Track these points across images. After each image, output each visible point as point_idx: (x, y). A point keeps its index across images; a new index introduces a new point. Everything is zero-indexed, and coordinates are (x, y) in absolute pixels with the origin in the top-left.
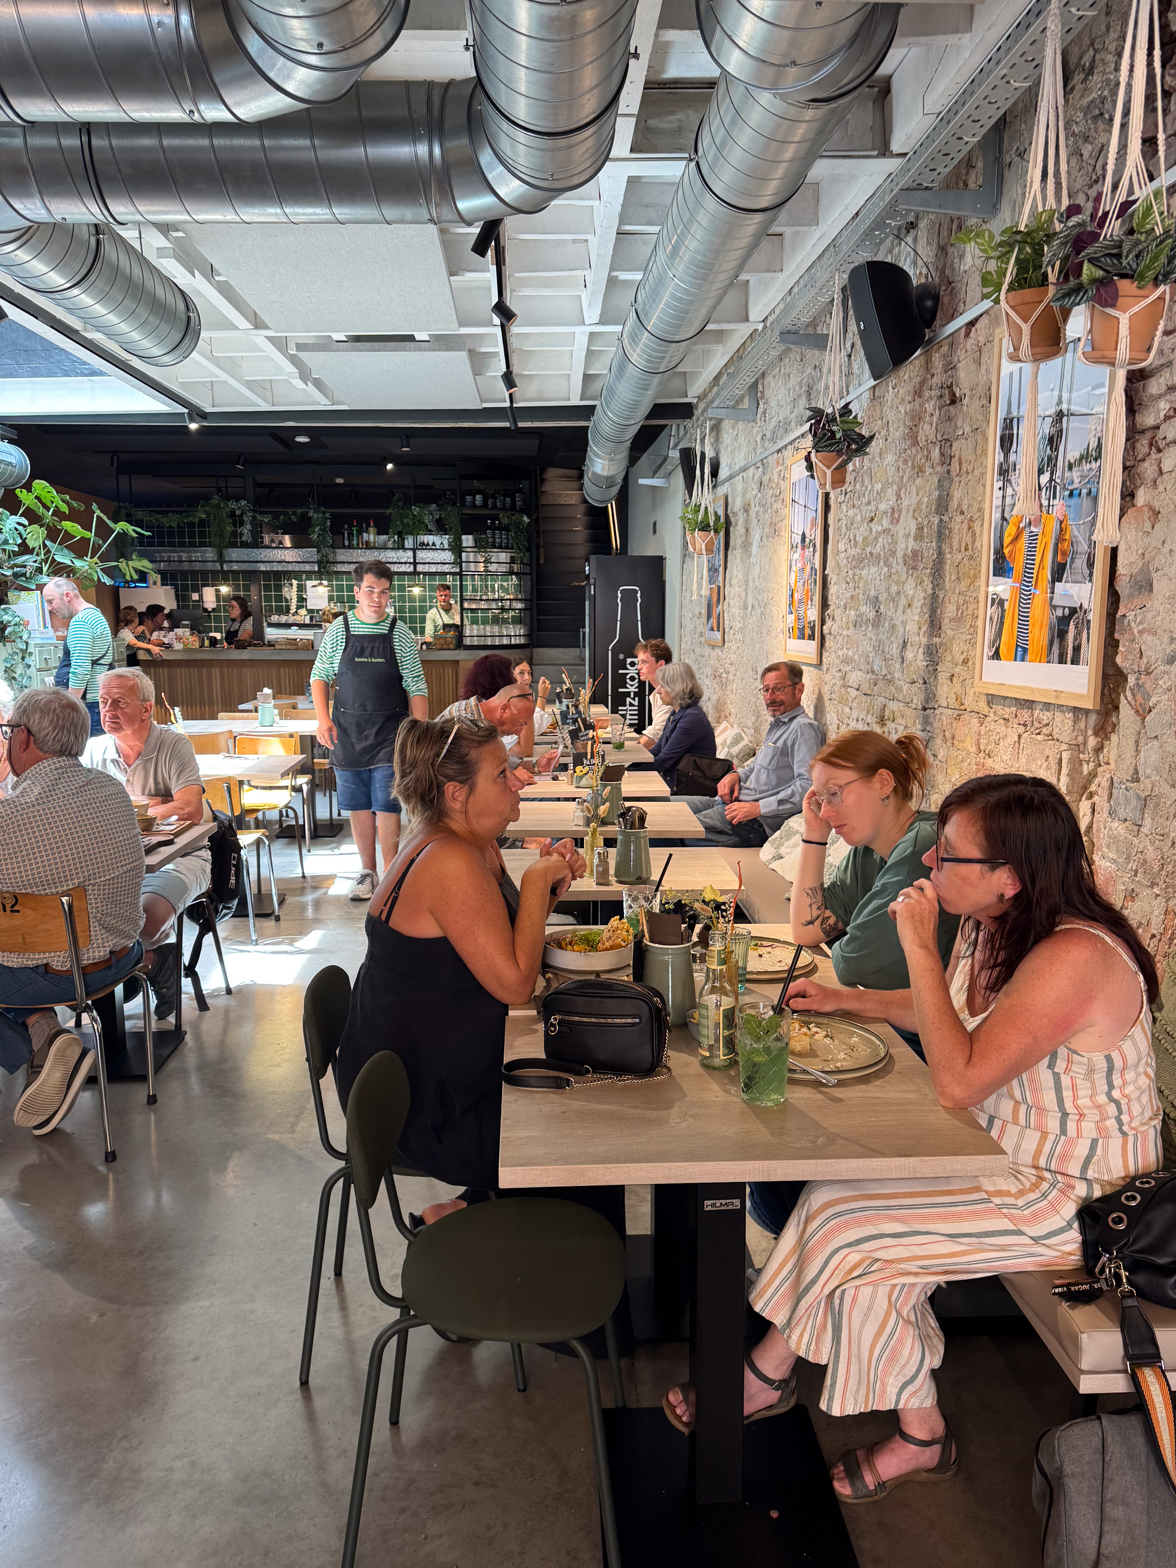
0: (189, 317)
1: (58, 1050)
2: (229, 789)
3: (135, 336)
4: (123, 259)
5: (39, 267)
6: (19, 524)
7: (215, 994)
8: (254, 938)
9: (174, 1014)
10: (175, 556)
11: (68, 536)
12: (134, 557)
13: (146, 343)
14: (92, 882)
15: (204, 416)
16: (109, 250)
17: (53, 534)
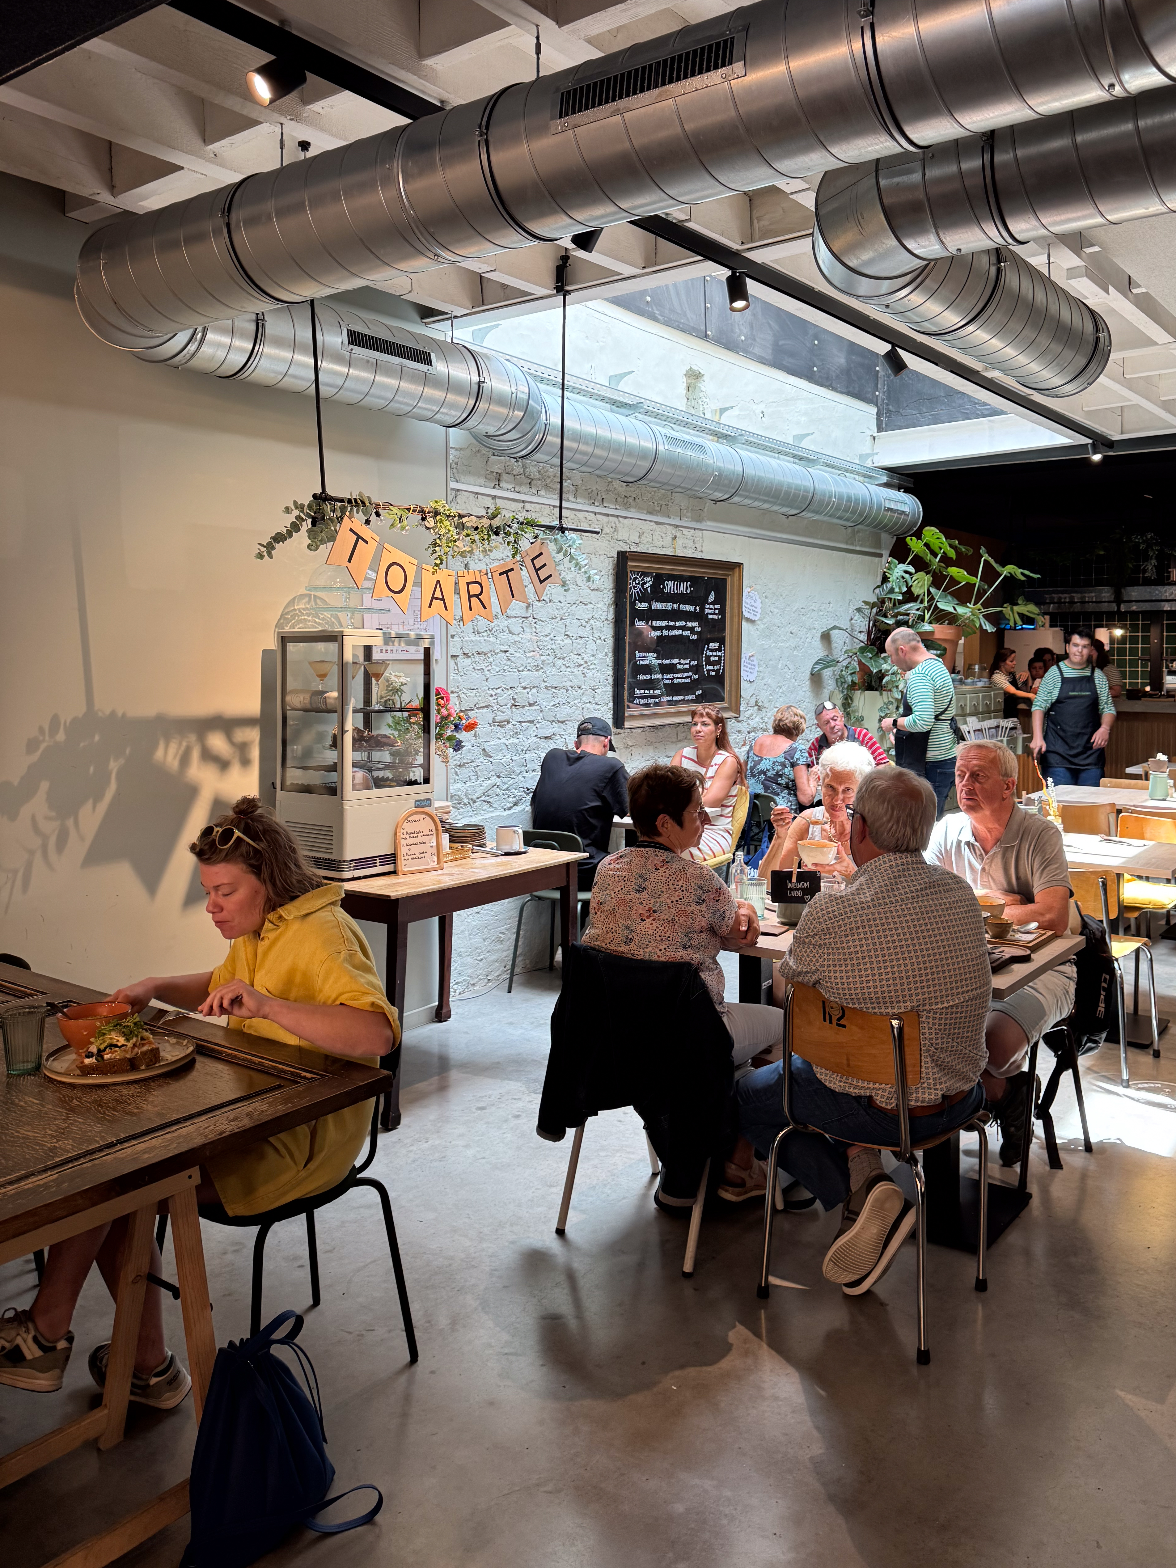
0: (1098, 339)
1: (876, 1200)
2: (1104, 884)
3: (1035, 367)
4: (1026, 285)
5: (933, 308)
6: (906, 572)
7: (1070, 1147)
8: (1125, 1076)
9: (1019, 1164)
10: (1066, 597)
11: (954, 581)
12: (1020, 602)
13: (1046, 374)
14: (927, 1007)
15: (1111, 444)
16: (1011, 279)
17: (938, 580)
